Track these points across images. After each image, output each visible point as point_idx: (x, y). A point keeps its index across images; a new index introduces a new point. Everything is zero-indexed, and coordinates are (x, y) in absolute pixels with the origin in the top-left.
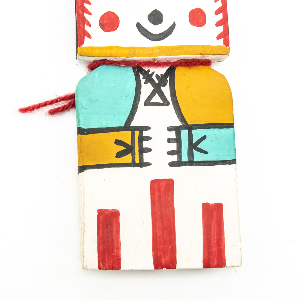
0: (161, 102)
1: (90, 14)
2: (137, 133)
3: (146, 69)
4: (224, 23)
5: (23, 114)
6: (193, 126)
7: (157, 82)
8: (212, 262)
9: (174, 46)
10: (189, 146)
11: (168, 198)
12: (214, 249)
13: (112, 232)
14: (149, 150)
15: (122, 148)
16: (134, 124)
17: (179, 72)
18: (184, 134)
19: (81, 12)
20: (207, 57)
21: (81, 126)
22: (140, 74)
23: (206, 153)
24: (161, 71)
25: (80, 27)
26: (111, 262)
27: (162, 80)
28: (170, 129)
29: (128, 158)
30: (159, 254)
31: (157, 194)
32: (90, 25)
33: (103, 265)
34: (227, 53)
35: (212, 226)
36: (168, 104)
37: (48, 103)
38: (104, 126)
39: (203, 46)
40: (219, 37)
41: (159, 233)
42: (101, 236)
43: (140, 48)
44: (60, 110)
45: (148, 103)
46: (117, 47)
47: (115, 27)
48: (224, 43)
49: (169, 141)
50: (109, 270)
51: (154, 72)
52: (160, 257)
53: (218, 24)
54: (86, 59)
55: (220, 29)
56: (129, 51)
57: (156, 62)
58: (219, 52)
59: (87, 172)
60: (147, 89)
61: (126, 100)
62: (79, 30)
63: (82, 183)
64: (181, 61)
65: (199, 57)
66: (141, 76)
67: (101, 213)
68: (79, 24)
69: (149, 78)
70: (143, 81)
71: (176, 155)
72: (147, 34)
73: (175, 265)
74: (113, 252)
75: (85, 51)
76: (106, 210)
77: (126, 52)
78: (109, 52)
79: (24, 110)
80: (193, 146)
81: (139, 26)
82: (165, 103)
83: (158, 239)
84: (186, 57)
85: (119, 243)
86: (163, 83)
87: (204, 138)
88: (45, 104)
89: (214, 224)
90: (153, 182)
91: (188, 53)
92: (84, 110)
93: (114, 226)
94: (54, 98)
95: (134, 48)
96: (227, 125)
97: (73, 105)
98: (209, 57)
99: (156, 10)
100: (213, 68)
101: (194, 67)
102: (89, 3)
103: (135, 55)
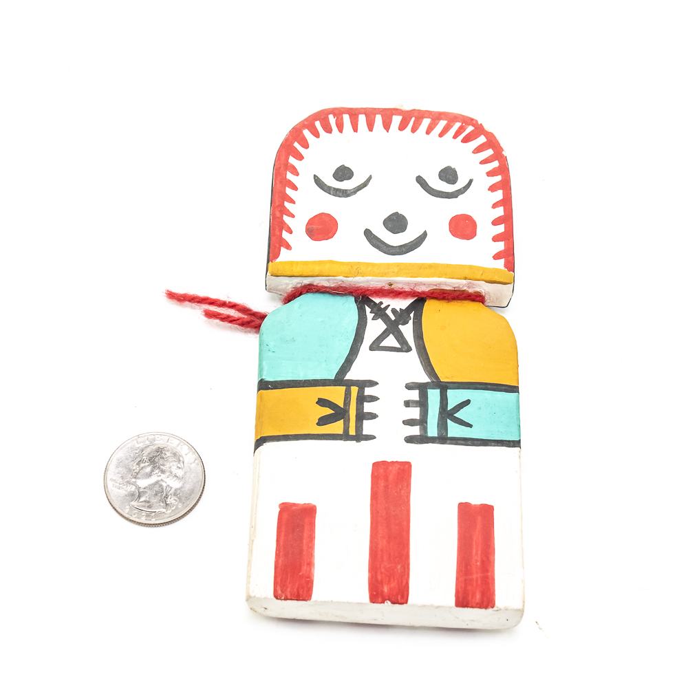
0: (398, 346)
1: (293, 216)
2: (354, 390)
3: (377, 300)
4: (507, 237)
6: (448, 385)
7: (393, 318)
8: (472, 598)
9: (423, 264)
10: (440, 413)
11: (400, 490)
12: (476, 576)
13: (301, 539)
14: (373, 416)
15: (328, 411)
16: (350, 376)
18: (434, 395)
19: (278, 214)
21: (264, 378)
22: (366, 307)
23: (470, 426)
25: (274, 235)
26: (297, 586)
27: (402, 316)
28: (409, 387)
29: (337, 427)
30: (379, 578)
31: (382, 484)
32: (291, 232)
33: (282, 591)
34: (510, 282)
35: (475, 539)
36: (409, 349)
38: (301, 377)
39: (471, 267)
40: (497, 257)
41: (382, 543)
42: (281, 543)
43: (368, 265)
45: (375, 346)
46: (331, 262)
47: (331, 234)
48: (506, 266)
49: (407, 404)
50: (291, 599)
51: (389, 305)
52: (382, 582)
53: (496, 239)
55: (501, 246)
56: (350, 267)
58: (497, 278)
59: (267, 446)
60: (375, 327)
61: (340, 340)
62: (273, 239)
63: (258, 464)
64: (435, 291)
65: (463, 284)
66: (368, 310)
67: (285, 509)
68: (274, 229)
69: (380, 313)
70: (370, 316)
71: (418, 427)
72: (380, 244)
73: (406, 597)
74: (300, 570)
75: (281, 268)
76: (294, 505)
77: (346, 269)
78: (317, 269)
80: (447, 414)
81: (368, 233)
82: (405, 348)
83: (380, 553)
84: (442, 283)
85: (311, 555)
86: (403, 320)
87: (467, 402)
89: (477, 537)
90: (376, 466)
91: (446, 275)
92: (270, 354)
93: (306, 528)
96: (506, 388)
98: (483, 288)
99: (397, 212)
102: (293, 202)
103: (358, 274)
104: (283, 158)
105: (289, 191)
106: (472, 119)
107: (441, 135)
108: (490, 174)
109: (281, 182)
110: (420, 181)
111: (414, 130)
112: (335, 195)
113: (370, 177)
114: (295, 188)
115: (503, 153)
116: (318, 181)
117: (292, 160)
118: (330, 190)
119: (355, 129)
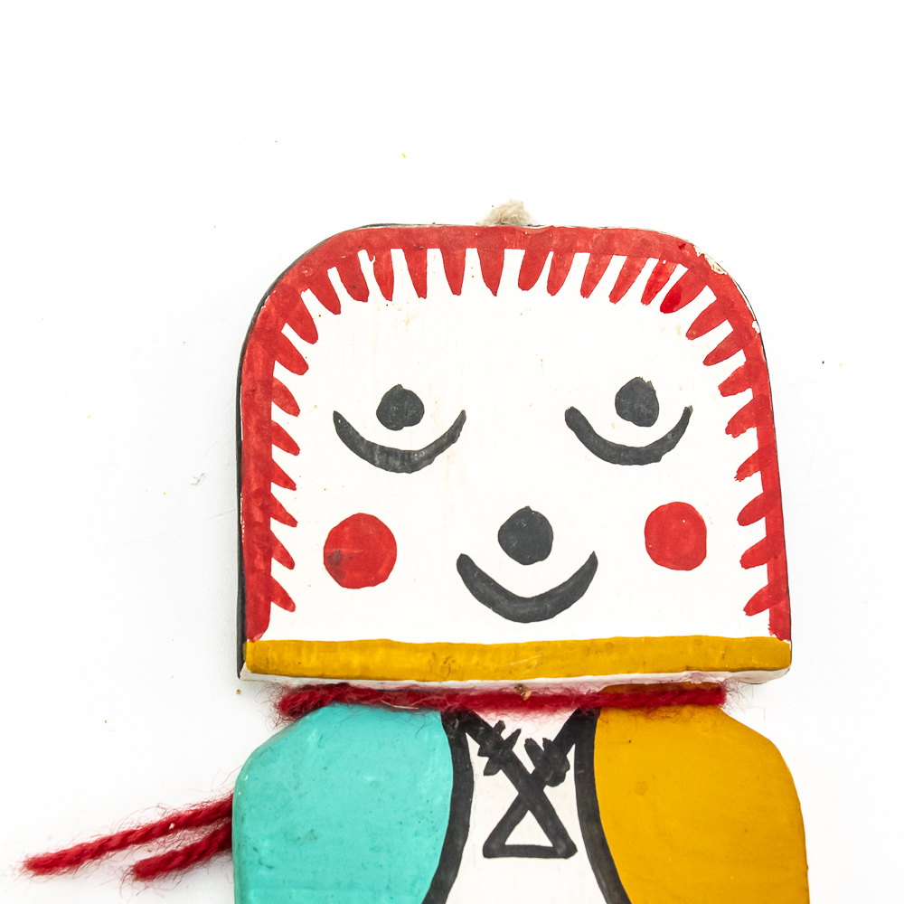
17: (612, 730)
24: (546, 727)
37: (131, 838)
44: (175, 862)
57: (528, 695)
79: (45, 865)
94: (154, 817)
95: (449, 647)
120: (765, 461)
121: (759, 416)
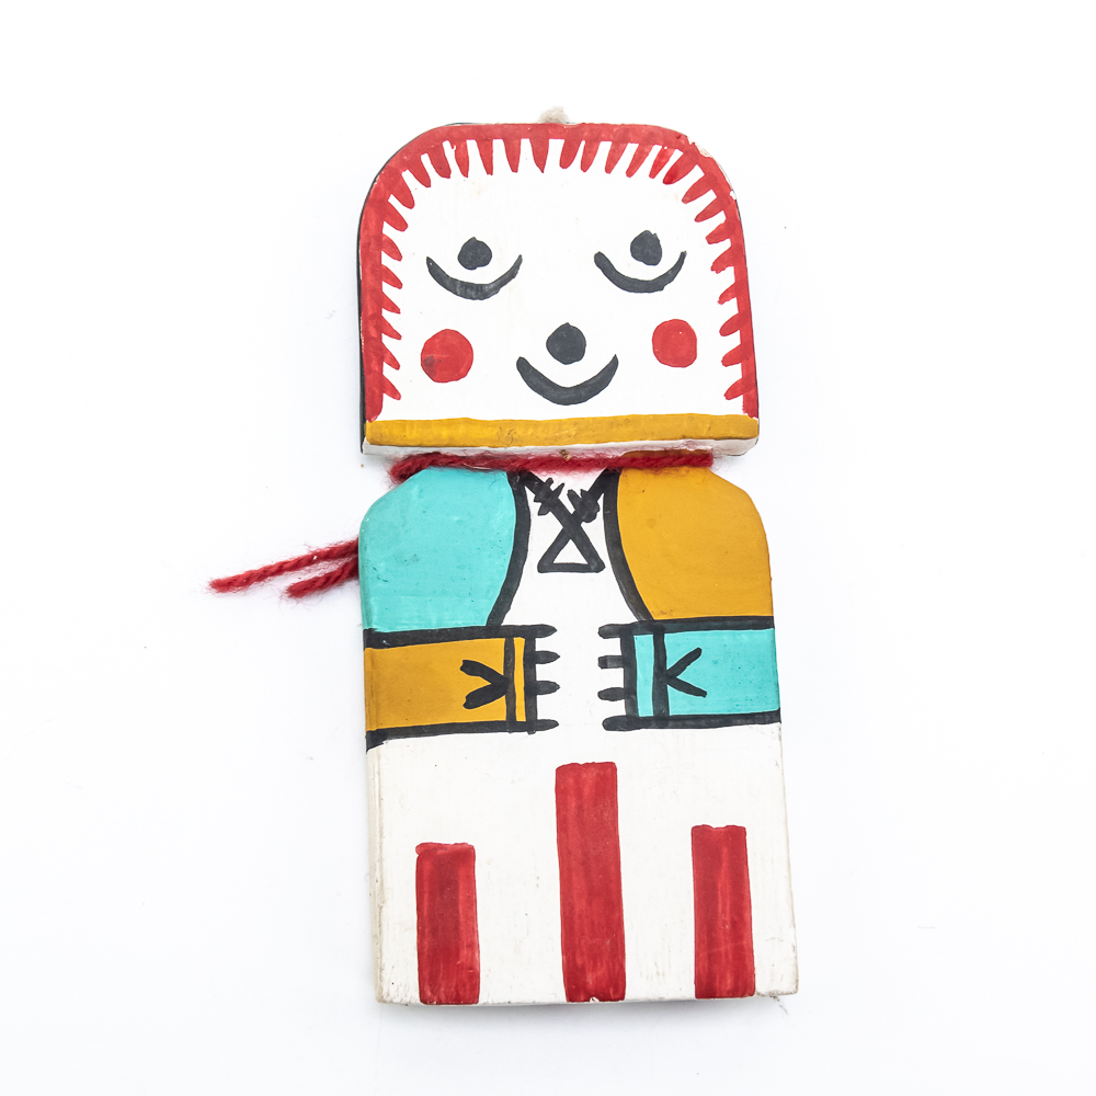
0: (584, 562)
1: (398, 337)
2: (519, 643)
3: (543, 477)
4: (744, 355)
5: (221, 594)
6: (665, 625)
7: (571, 510)
8: (720, 983)
9: (615, 418)
10: (656, 675)
11: (602, 813)
12: (725, 947)
13: (455, 904)
14: (551, 687)
15: (480, 683)
16: (511, 619)
17: (629, 483)
18: (644, 644)
19: (373, 333)
20: (702, 444)
21: (374, 626)
22: (527, 489)
23: (702, 693)
24: (583, 481)
25: (370, 371)
26: (454, 984)
27: (586, 504)
28: (606, 632)
29: (496, 710)
30: (579, 961)
31: (573, 804)
32: (397, 366)
33: (432, 992)
34: (752, 434)
35: (720, 885)
36: (600, 567)
37: (286, 566)
38: (433, 623)
39: (691, 417)
40: (731, 394)
41: (580, 906)
42: (425, 913)
43: (528, 424)
44: (318, 584)
45: (547, 564)
46: (468, 421)
47: (462, 370)
48: (746, 409)
49: (604, 662)
50: (448, 1003)
51: (563, 485)
52: (583, 970)
53: (728, 360)
54: (386, 453)
55: (735, 373)
56: (498, 430)
57: (569, 457)
58: (732, 433)
59: (391, 746)
60: (545, 529)
61: (490, 556)
62: (368, 377)
63: (377, 775)
64: (636, 455)
65: (679, 444)
66: (530, 495)
67: (427, 853)
68: (369, 361)
69: (550, 502)
70: (534, 507)
71: (623, 701)
72: (545, 387)
73: (621, 991)
74: (457, 956)
75: (385, 431)
76: (440, 846)
77: (491, 433)
78: (445, 433)
79: (224, 586)
80: (666, 677)
81: (523, 365)
82: (594, 565)
83: (577, 921)
84: (647, 446)
85: (473, 931)
86: (587, 512)
87: (696, 654)
88: (280, 569)
89: (723, 882)
90: (562, 772)
91: (652, 435)
92: (381, 584)
93: (461, 887)
94: (303, 552)
95: (512, 422)
96: (755, 621)
97: (351, 572)
98: (707, 445)
99: (567, 324)
100: (717, 473)
101: (666, 470)
102: (395, 309)
103: (513, 441)
104: (372, 225)
105: (387, 289)
106: (679, 136)
107: (630, 172)
108: (713, 238)
109: (373, 271)
110: (602, 261)
111: (585, 166)
112: (465, 296)
113: (519, 261)
114: (397, 284)
115: (732, 194)
116: (435, 270)
117: (388, 230)
118: (455, 286)
119: (489, 169)
120: (740, 290)
121: (735, 258)
